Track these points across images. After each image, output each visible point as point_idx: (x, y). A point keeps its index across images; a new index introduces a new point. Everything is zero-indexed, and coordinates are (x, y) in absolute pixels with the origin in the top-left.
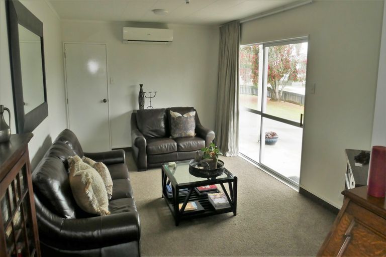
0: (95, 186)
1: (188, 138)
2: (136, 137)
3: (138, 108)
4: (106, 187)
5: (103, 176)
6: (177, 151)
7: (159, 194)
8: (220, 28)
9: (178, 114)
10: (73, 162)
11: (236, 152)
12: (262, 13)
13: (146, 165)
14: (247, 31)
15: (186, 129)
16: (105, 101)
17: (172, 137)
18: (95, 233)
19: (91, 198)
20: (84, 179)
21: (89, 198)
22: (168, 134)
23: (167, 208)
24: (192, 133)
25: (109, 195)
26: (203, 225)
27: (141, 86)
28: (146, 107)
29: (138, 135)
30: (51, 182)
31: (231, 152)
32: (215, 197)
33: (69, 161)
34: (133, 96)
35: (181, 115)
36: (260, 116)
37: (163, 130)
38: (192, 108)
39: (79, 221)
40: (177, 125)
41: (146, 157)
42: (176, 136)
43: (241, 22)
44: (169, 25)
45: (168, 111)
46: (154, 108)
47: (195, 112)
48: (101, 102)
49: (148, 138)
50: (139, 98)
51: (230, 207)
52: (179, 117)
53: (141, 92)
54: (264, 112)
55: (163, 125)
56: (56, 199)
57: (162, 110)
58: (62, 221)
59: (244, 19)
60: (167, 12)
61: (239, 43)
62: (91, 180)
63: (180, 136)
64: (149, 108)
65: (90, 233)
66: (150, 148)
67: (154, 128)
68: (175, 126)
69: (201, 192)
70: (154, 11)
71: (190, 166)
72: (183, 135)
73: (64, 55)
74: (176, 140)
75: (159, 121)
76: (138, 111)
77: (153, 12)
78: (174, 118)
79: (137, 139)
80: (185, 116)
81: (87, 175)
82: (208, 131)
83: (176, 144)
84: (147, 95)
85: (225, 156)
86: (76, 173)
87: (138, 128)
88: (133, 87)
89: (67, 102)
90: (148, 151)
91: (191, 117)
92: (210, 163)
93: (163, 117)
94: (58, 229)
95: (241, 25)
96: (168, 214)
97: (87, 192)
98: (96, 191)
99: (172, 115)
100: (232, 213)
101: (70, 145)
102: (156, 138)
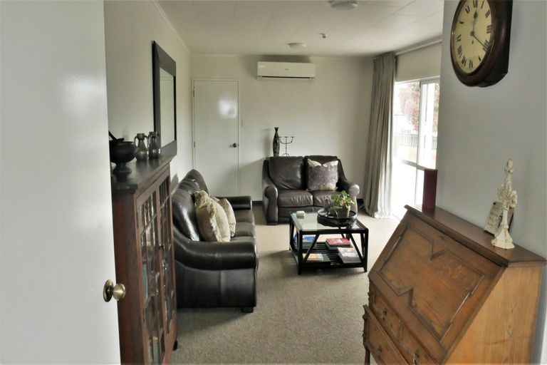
0: (219, 218)
1: (328, 191)
2: (266, 185)
3: (272, 155)
4: (230, 224)
5: (227, 212)
6: (313, 206)
7: (286, 246)
8: (374, 61)
9: (317, 164)
10: (200, 196)
11: (387, 213)
12: (418, 44)
13: (277, 219)
14: (403, 64)
15: (325, 181)
16: (235, 145)
17: (309, 189)
18: (216, 255)
19: (214, 229)
20: (209, 209)
21: (212, 228)
22: (304, 186)
23: (293, 259)
24: (332, 185)
25: (231, 233)
26: (328, 276)
27: (276, 129)
28: (282, 154)
29: (268, 184)
30: (181, 206)
31: (382, 213)
32: (345, 251)
33: (196, 195)
34: (267, 140)
35: (320, 165)
36: (415, 168)
37: (299, 181)
38: (336, 157)
39: (203, 243)
40: (315, 175)
41: (277, 210)
42: (313, 188)
43: (396, 54)
44: (311, 58)
45: (305, 159)
46: (291, 155)
47: (337, 162)
48: (231, 146)
49: (281, 190)
50: (274, 143)
51: (360, 262)
52: (318, 166)
53: (276, 137)
54: (420, 164)
55: (299, 175)
56: (184, 222)
57: (300, 158)
58: (188, 241)
59: (400, 50)
60: (304, 45)
61: (394, 79)
62: (215, 210)
63: (318, 188)
64: (285, 155)
65: (211, 255)
66: (282, 199)
67: (289, 178)
68: (312, 177)
69: (331, 246)
70: (291, 44)
71: (319, 215)
72: (322, 188)
73: (193, 93)
74: (312, 193)
75: (295, 170)
76: (271, 158)
77: (289, 46)
78: (311, 168)
79: (267, 188)
80: (325, 165)
81: (211, 206)
82: (352, 184)
83: (312, 197)
84: (282, 140)
85: (374, 217)
86: (202, 205)
87: (270, 178)
88: (267, 130)
89: (194, 145)
90: (279, 203)
91: (331, 167)
92: (338, 210)
93: (299, 166)
94: (185, 248)
95: (396, 57)
96: (292, 264)
97: (211, 222)
98: (219, 222)
99: (310, 163)
100: (362, 269)
101: (197, 184)
102: (291, 189)
